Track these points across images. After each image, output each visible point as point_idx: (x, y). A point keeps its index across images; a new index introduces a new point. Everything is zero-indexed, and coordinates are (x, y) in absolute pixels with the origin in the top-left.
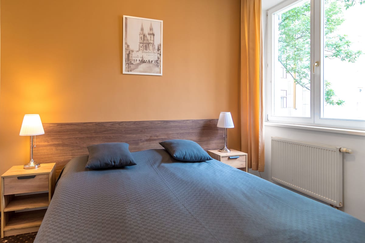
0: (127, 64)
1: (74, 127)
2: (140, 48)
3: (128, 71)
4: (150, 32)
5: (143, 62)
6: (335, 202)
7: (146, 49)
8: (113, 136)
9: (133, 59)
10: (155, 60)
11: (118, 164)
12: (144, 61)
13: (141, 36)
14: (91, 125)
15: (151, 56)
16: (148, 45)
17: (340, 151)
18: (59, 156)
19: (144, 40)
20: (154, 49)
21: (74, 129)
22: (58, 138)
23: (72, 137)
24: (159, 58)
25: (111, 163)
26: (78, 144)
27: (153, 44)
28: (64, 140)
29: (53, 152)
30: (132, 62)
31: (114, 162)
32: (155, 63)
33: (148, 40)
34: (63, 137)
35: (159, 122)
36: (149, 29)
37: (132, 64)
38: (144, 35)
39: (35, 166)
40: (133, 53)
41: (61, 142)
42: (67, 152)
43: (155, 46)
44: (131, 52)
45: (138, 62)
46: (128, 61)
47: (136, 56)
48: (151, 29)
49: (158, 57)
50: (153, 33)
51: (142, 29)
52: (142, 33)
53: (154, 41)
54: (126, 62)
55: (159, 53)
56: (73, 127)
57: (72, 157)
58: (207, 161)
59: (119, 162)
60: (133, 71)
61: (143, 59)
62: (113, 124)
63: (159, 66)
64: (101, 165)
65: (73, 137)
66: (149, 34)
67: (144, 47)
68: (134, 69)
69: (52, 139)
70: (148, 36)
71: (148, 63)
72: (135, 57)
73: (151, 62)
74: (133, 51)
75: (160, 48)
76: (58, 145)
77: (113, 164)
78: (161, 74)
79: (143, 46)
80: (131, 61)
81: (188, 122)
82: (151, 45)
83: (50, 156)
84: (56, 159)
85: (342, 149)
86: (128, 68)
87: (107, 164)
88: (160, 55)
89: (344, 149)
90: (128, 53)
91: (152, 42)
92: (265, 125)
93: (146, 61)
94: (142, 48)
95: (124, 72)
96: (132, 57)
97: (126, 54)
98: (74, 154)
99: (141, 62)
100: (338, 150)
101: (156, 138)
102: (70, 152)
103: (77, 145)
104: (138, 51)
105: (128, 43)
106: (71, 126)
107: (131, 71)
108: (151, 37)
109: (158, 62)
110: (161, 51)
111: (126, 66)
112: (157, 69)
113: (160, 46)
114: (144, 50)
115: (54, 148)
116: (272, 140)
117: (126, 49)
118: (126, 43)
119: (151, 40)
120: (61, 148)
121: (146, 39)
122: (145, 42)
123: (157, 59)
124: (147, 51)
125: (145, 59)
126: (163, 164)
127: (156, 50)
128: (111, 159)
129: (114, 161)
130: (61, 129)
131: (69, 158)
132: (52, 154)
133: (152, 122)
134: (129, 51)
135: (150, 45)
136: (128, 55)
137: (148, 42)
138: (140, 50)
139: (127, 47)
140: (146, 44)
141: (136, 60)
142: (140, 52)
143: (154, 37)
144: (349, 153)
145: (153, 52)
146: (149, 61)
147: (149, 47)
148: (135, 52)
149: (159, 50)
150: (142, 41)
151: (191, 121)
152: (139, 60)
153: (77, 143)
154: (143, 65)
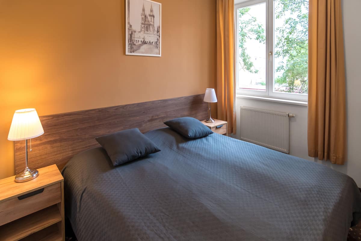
0: (130, 45)
1: (74, 117)
2: (141, 29)
3: (131, 52)
4: (151, 13)
5: (144, 43)
6: (285, 150)
7: (147, 31)
8: (118, 121)
9: (136, 39)
10: (155, 41)
11: (144, 154)
12: (146, 42)
13: (142, 16)
14: (93, 112)
15: (151, 37)
16: (149, 26)
17: (288, 116)
18: (56, 155)
19: (145, 20)
20: (154, 30)
21: (73, 120)
22: (55, 132)
23: (71, 129)
24: (158, 40)
25: (138, 155)
26: (79, 136)
27: (154, 25)
28: (61, 134)
29: (48, 151)
30: (134, 43)
31: (141, 153)
32: (155, 44)
33: (148, 21)
34: (60, 131)
35: (159, 102)
36: (150, 11)
37: (135, 45)
38: (145, 16)
39: (33, 176)
40: (135, 34)
41: (58, 138)
42: (67, 148)
43: (155, 27)
44: (133, 32)
45: (140, 43)
46: (131, 42)
47: (139, 37)
48: (152, 11)
49: (157, 38)
50: (153, 15)
51: (144, 10)
52: (143, 14)
53: (154, 22)
54: (129, 42)
55: (158, 35)
56: (72, 117)
57: (72, 152)
58: (209, 135)
59: (144, 152)
60: (135, 52)
61: (144, 40)
62: (117, 108)
63: (159, 48)
64: (128, 159)
65: (73, 129)
66: (150, 16)
67: (146, 28)
68: (136, 50)
69: (46, 135)
70: (149, 17)
71: (149, 44)
72: (137, 38)
73: (151, 43)
74: (135, 32)
75: (159, 30)
76: (55, 141)
77: (140, 154)
78: (160, 56)
79: (144, 26)
80: (133, 41)
81: (182, 99)
82: (152, 26)
83: (43, 157)
84: (51, 158)
85: (290, 114)
86: (131, 49)
87: (133, 156)
88: (159, 36)
89: (291, 115)
90: (131, 34)
91: (152, 23)
92: (237, 98)
93: (148, 42)
94: (144, 29)
95: (127, 53)
96: (134, 37)
97: (129, 34)
98: (75, 148)
99: (142, 43)
100: (288, 115)
101: (156, 117)
102: (70, 147)
103: (77, 137)
104: (140, 32)
105: (130, 23)
106: (70, 116)
107: (133, 52)
108: (151, 18)
109: (157, 43)
110: (160, 33)
111: (128, 47)
112: (156, 50)
113: (159, 28)
114: (146, 31)
115: (48, 146)
116: (241, 109)
117: (128, 29)
118: (129, 23)
119: (151, 22)
120: (58, 144)
121: (147, 20)
122: (146, 23)
123: (156, 41)
124: (148, 33)
125: (146, 40)
126: (181, 145)
127: (156, 32)
128: (137, 150)
129: (140, 151)
130: (57, 121)
131: (69, 154)
132: (46, 154)
133: (153, 102)
134: (132, 32)
135: (150, 26)
136: (131, 35)
137: (148, 23)
138: (141, 31)
139: (130, 27)
140: (147, 26)
141: (139, 41)
142: (142, 33)
143: (154, 19)
144: (293, 117)
145: (153, 33)
146: (150, 42)
147: (149, 28)
148: (137, 33)
149: (158, 31)
150: (144, 22)
151: (184, 98)
152: (141, 41)
153: (77, 135)
154: (145, 46)
